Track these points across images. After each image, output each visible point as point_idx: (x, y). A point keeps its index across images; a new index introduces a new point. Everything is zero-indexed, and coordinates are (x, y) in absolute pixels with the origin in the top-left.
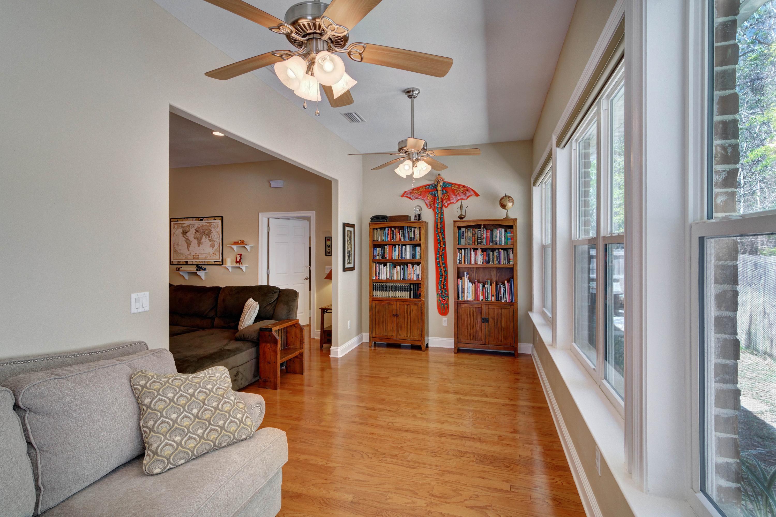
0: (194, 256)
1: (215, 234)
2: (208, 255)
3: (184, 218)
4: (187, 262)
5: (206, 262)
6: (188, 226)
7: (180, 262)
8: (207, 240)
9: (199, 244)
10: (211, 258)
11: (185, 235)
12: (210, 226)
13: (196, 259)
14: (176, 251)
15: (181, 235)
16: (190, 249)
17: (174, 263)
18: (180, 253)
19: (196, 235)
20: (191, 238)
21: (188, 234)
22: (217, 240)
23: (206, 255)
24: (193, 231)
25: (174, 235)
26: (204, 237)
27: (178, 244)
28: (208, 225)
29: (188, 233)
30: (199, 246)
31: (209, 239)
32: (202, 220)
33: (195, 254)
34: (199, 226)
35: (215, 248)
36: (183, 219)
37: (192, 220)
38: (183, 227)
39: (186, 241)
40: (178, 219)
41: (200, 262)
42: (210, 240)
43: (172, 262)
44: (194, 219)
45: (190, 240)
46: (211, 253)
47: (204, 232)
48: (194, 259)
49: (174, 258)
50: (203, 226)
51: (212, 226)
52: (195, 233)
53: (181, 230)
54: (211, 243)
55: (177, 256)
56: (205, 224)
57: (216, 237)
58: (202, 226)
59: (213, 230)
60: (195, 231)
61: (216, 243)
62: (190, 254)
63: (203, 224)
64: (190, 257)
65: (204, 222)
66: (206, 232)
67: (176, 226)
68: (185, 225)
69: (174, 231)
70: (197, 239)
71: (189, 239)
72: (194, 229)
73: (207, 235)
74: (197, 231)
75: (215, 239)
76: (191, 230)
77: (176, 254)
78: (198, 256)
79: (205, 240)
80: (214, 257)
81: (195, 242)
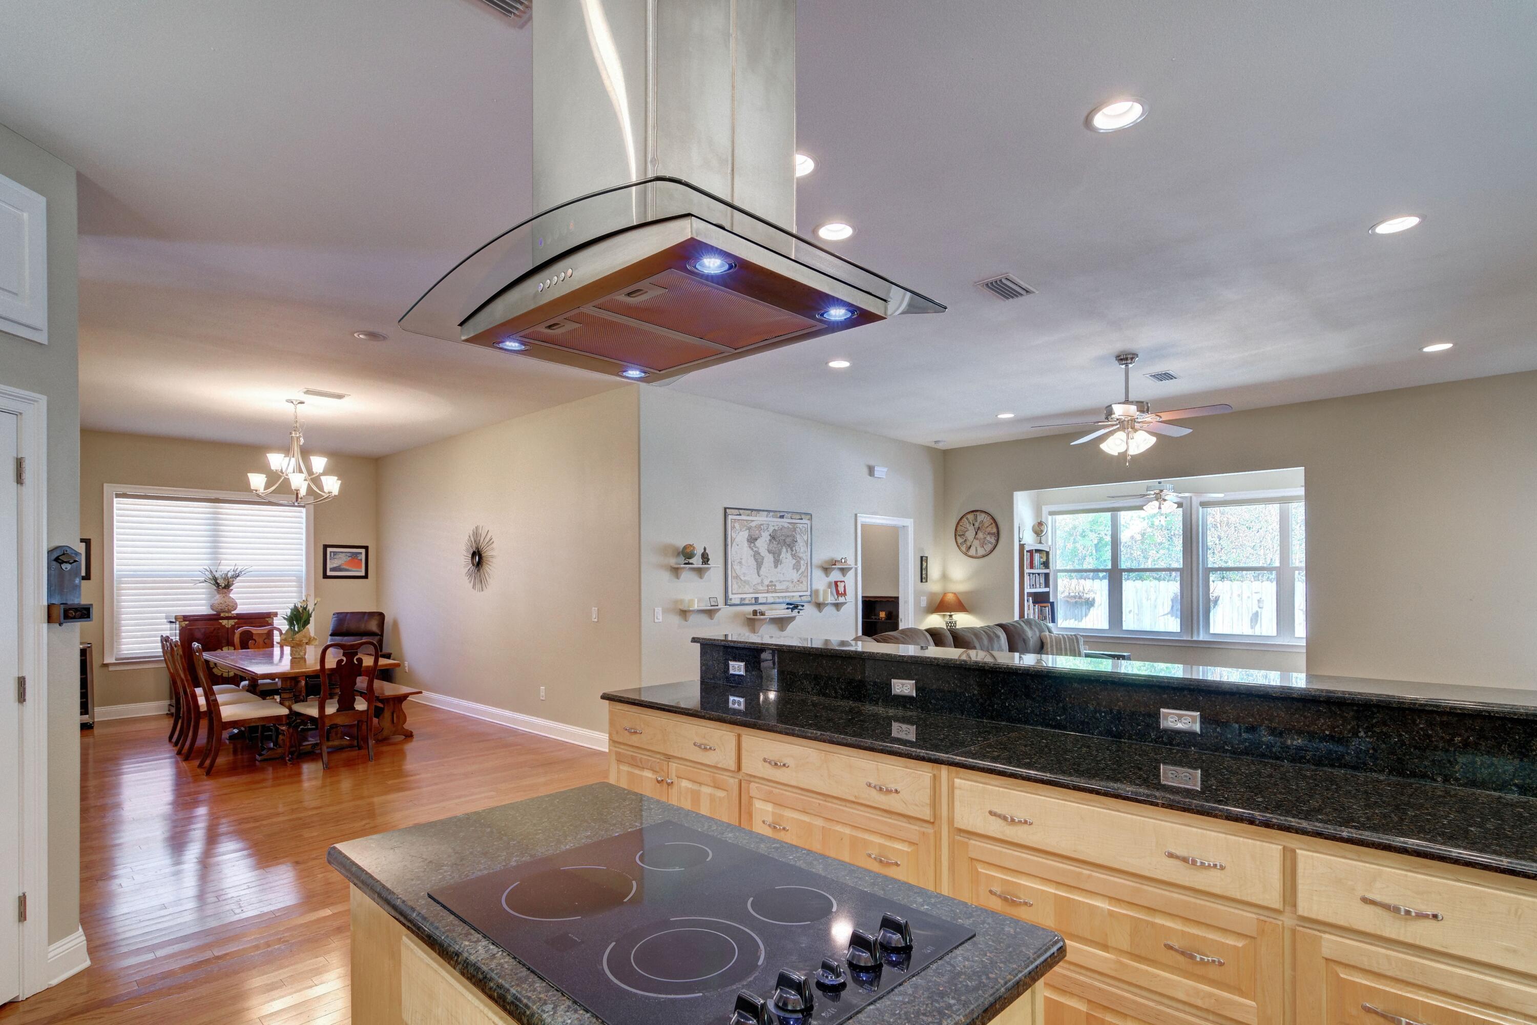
0: (768, 586)
1: (801, 544)
2: (791, 585)
3: (752, 510)
4: (756, 599)
5: (789, 597)
6: (759, 527)
7: (744, 599)
8: (789, 555)
9: (777, 562)
10: (795, 589)
11: (752, 545)
12: (795, 530)
13: (772, 592)
14: (737, 577)
15: (746, 544)
16: (761, 573)
17: (733, 602)
18: (745, 582)
19: (771, 545)
20: (763, 551)
21: (758, 543)
22: (804, 558)
23: (787, 583)
24: (765, 536)
25: (734, 544)
26: (784, 550)
27: (740, 563)
28: (790, 526)
29: (758, 541)
30: (776, 567)
31: (792, 554)
32: (782, 517)
33: (771, 582)
34: (776, 528)
35: (800, 572)
36: (750, 512)
37: (767, 516)
38: (749, 529)
39: (754, 556)
40: (741, 511)
41: (779, 597)
42: (794, 556)
43: (731, 599)
44: (771, 514)
45: (762, 554)
46: (796, 580)
47: (784, 540)
48: (768, 592)
49: (734, 592)
50: (783, 527)
51: (798, 529)
52: (770, 541)
53: (745, 534)
54: (794, 561)
55: (740, 587)
56: (786, 525)
57: (802, 550)
58: (781, 529)
59: (798, 537)
60: (769, 537)
61: (802, 562)
62: (762, 582)
63: (783, 524)
64: (761, 588)
65: (785, 522)
66: (788, 540)
67: (737, 525)
68: (753, 524)
69: (734, 535)
70: (774, 554)
71: (759, 554)
72: (768, 533)
73: (789, 546)
74: (773, 537)
75: (801, 555)
76: (762, 533)
77: (737, 583)
78: (775, 586)
79: (786, 556)
80: (799, 588)
81: (769, 559)
